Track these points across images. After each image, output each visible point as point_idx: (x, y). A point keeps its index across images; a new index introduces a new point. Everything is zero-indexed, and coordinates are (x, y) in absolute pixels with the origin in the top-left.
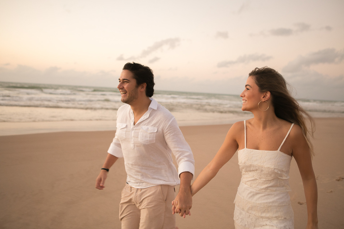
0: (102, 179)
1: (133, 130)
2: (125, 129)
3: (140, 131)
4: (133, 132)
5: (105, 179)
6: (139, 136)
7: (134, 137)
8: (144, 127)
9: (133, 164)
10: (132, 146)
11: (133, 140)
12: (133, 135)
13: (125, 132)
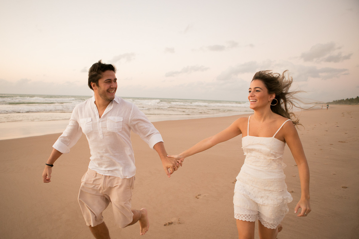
0: (48, 174)
1: (99, 122)
2: (91, 123)
3: (107, 121)
4: (100, 123)
5: (50, 173)
6: (107, 126)
7: (102, 128)
8: (110, 118)
9: (104, 152)
10: (101, 136)
11: (101, 131)
12: (100, 126)
13: (91, 125)
